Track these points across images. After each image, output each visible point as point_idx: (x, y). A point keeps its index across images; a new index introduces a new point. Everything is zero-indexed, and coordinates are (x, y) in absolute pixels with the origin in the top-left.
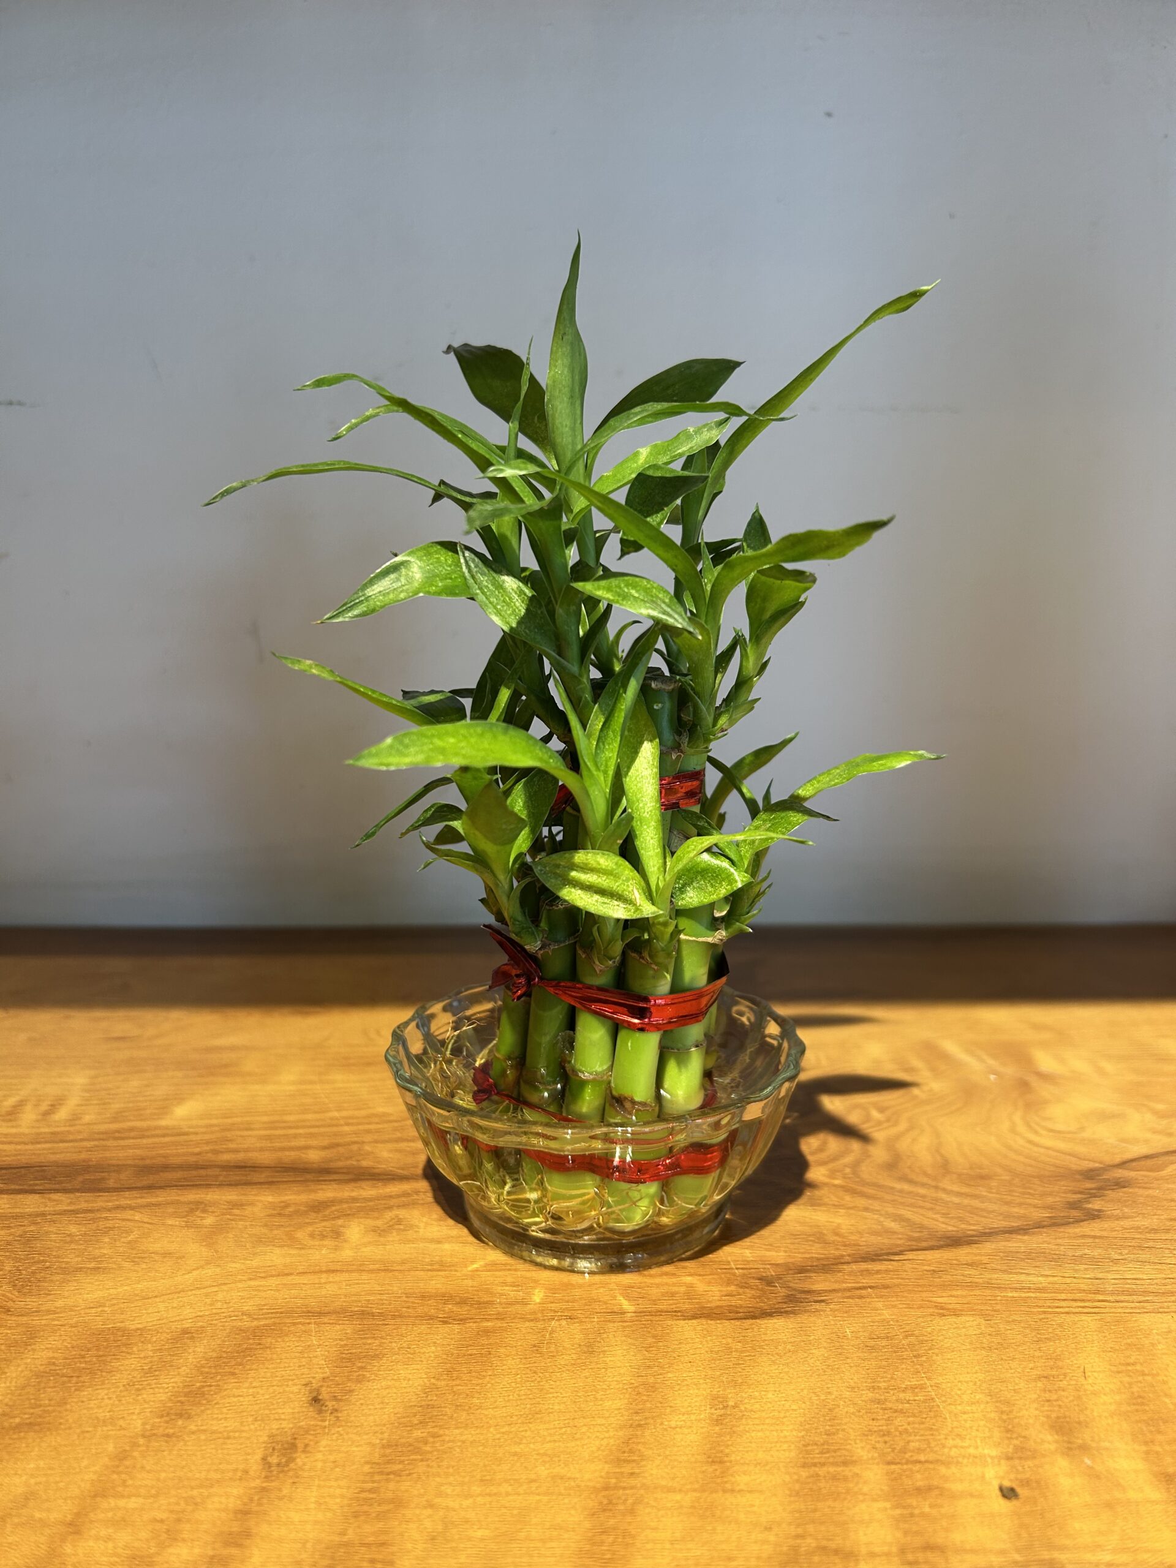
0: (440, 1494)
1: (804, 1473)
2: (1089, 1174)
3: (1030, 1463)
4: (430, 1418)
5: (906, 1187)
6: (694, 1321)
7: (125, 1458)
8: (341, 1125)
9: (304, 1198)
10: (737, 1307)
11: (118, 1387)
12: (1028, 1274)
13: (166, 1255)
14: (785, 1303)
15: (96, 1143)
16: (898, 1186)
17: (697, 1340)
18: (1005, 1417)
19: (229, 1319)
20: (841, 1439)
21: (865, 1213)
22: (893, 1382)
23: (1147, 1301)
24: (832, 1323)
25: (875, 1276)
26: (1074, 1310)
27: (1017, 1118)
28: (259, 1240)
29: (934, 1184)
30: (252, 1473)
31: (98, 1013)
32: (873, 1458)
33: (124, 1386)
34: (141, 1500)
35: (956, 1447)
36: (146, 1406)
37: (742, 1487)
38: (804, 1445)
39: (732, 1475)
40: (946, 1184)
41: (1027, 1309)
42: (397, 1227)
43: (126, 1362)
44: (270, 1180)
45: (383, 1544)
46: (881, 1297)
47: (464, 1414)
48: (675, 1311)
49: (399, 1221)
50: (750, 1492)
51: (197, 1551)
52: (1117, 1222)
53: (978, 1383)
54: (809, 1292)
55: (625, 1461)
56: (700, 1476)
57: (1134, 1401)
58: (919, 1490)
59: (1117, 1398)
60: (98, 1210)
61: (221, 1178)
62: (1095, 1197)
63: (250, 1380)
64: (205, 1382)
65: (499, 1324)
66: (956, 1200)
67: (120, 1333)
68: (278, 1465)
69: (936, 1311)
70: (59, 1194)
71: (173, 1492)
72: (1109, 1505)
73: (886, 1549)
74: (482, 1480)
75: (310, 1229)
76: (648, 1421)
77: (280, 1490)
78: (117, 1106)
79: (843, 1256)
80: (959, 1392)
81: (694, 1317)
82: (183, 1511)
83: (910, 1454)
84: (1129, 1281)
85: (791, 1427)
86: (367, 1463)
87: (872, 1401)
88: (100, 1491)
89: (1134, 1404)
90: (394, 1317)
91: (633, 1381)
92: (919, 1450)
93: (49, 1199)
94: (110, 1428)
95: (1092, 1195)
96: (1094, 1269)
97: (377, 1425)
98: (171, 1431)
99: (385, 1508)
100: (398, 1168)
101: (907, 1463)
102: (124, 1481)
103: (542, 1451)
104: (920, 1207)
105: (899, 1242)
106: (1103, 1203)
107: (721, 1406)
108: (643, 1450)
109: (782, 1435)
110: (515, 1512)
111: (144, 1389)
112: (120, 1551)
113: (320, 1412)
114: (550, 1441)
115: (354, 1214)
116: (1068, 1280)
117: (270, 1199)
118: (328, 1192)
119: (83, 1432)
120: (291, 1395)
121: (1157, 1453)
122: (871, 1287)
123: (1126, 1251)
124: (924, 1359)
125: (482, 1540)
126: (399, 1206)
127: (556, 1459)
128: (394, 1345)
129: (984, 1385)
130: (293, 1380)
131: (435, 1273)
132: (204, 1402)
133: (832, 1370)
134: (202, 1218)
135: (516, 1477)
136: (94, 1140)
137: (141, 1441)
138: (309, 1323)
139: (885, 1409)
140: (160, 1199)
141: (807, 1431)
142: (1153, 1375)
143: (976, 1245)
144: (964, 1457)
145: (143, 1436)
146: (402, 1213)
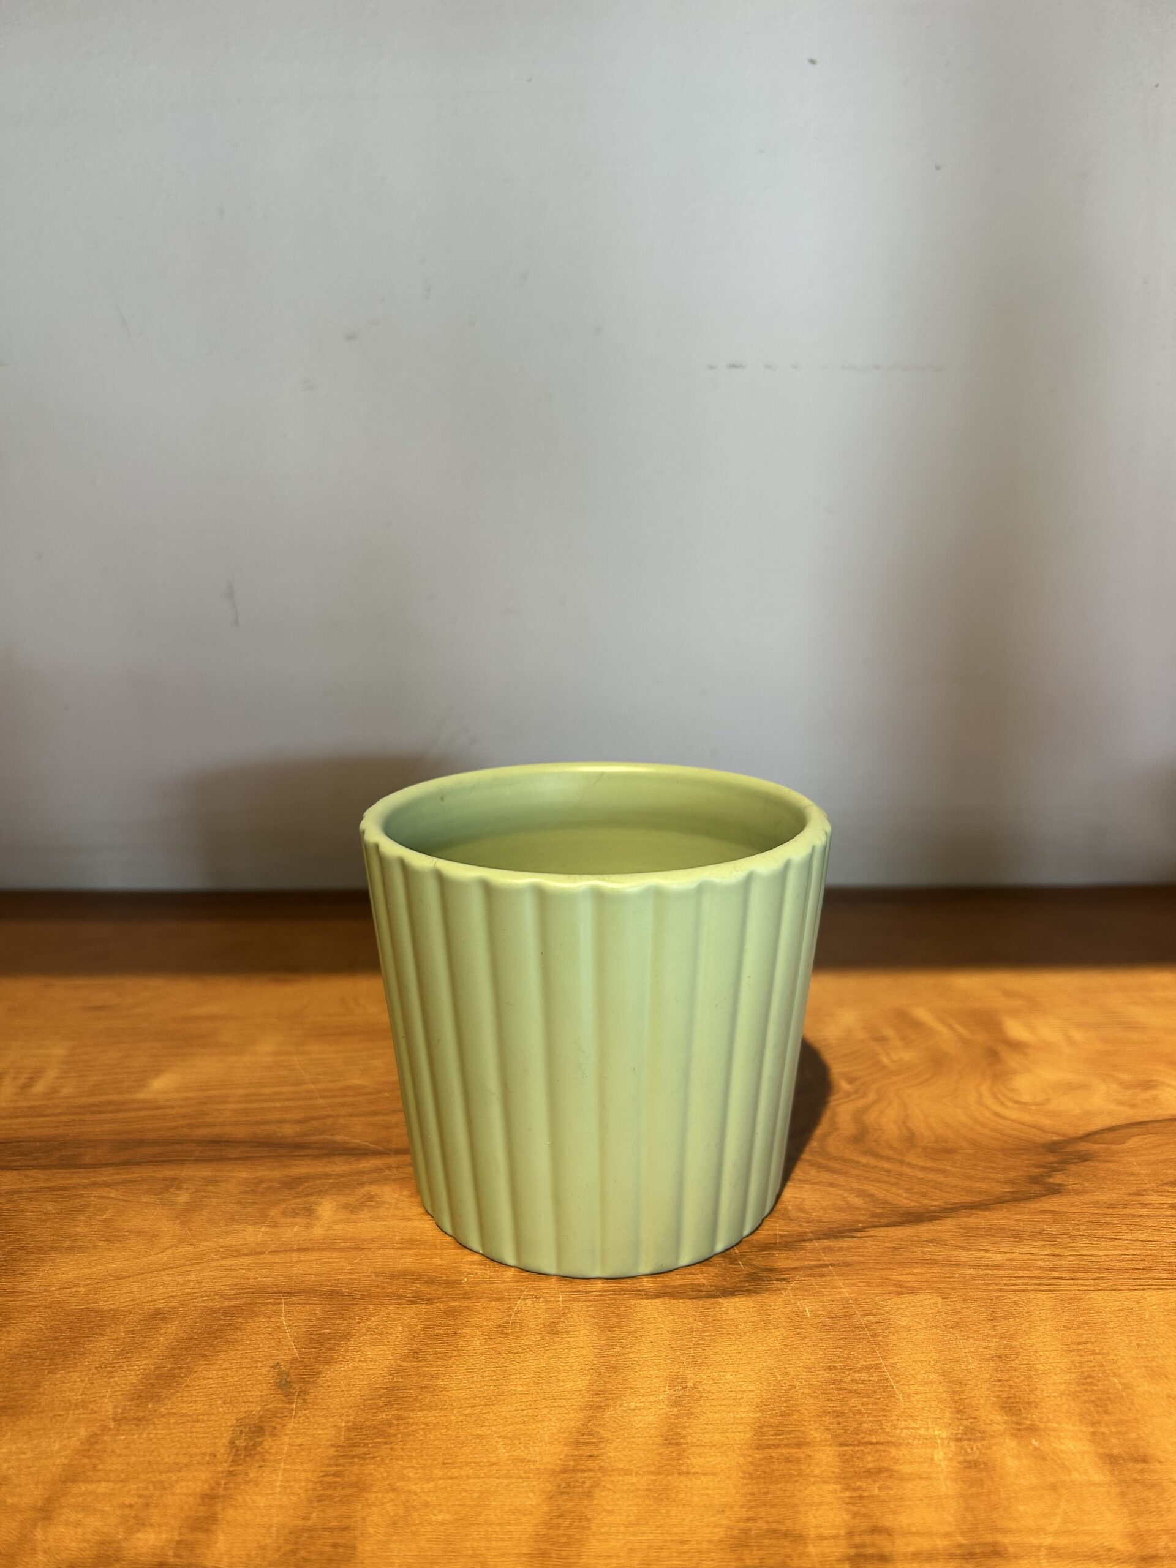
0: (402, 1478)
1: (758, 1455)
2: (1052, 1147)
3: (979, 1444)
4: (395, 1400)
5: (873, 1161)
6: (657, 1300)
7: (96, 1442)
8: (316, 1098)
9: (277, 1174)
10: (700, 1286)
11: (90, 1370)
12: (987, 1251)
13: (140, 1233)
14: (747, 1281)
15: (70, 1118)
16: (864, 1160)
17: (660, 1319)
18: (957, 1397)
19: (200, 1299)
20: (795, 1420)
21: (830, 1189)
22: (849, 1362)
23: (1102, 1279)
24: (793, 1301)
25: (838, 1254)
26: (1030, 1288)
27: (984, 1089)
28: (232, 1218)
29: (899, 1158)
30: (219, 1457)
31: (79, 981)
32: (826, 1440)
33: (96, 1368)
34: (111, 1485)
35: (907, 1428)
36: (118, 1389)
37: (697, 1469)
38: (760, 1427)
39: (688, 1458)
40: (911, 1158)
41: (984, 1287)
42: (369, 1203)
43: (98, 1344)
44: (245, 1155)
45: (346, 1529)
46: (842, 1275)
47: (429, 1396)
48: (639, 1290)
49: (371, 1198)
50: (705, 1474)
51: (164, 1536)
52: (1076, 1197)
53: (933, 1363)
54: (771, 1270)
55: (585, 1443)
56: (658, 1458)
57: (1084, 1381)
58: (868, 1472)
59: (1067, 1377)
60: (74, 1187)
61: (197, 1153)
62: (1057, 1171)
63: (220, 1362)
64: (176, 1364)
65: (466, 1303)
66: (920, 1174)
67: (93, 1315)
68: (246, 1448)
69: (895, 1289)
70: (36, 1171)
71: (142, 1476)
72: (1054, 1487)
73: (834, 1532)
74: (444, 1464)
75: (283, 1206)
76: (607, 1403)
77: (247, 1474)
78: (96, 1078)
79: (805, 1233)
80: (913, 1372)
81: (657, 1296)
82: (152, 1496)
83: (862, 1435)
84: (1085, 1258)
85: (748, 1408)
86: (332, 1446)
87: (827, 1382)
88: (71, 1476)
89: (1083, 1384)
90: (363, 1297)
91: (595, 1362)
92: (872, 1432)
93: (27, 1176)
94: (81, 1411)
95: (1053, 1170)
96: (1052, 1245)
97: (343, 1408)
98: (141, 1414)
99: (349, 1492)
100: (371, 1143)
101: (860, 1444)
102: (95, 1466)
103: (503, 1434)
104: (885, 1182)
105: (862, 1218)
106: (1064, 1177)
107: (680, 1388)
108: (602, 1432)
109: (738, 1416)
110: (476, 1495)
111: (116, 1371)
112: (89, 1537)
113: (288, 1395)
114: (512, 1424)
115: (327, 1191)
116: (1026, 1257)
117: (244, 1175)
118: (301, 1168)
119: (55, 1416)
120: (259, 1377)
121: (1103, 1433)
122: (832, 1265)
123: (1084, 1227)
124: (880, 1338)
125: (442, 1524)
126: (371, 1183)
127: (517, 1442)
128: (362, 1325)
129: (938, 1364)
130: (261, 1362)
131: (404, 1252)
132: (175, 1384)
133: (790, 1350)
134: (177, 1195)
135: (477, 1460)
136: (71, 1114)
137: (112, 1425)
138: (279, 1304)
139: (840, 1390)
140: (137, 1175)
141: (763, 1411)
142: (1103, 1354)
143: (938, 1222)
144: (915, 1438)
145: (114, 1420)
146: (373, 1189)
